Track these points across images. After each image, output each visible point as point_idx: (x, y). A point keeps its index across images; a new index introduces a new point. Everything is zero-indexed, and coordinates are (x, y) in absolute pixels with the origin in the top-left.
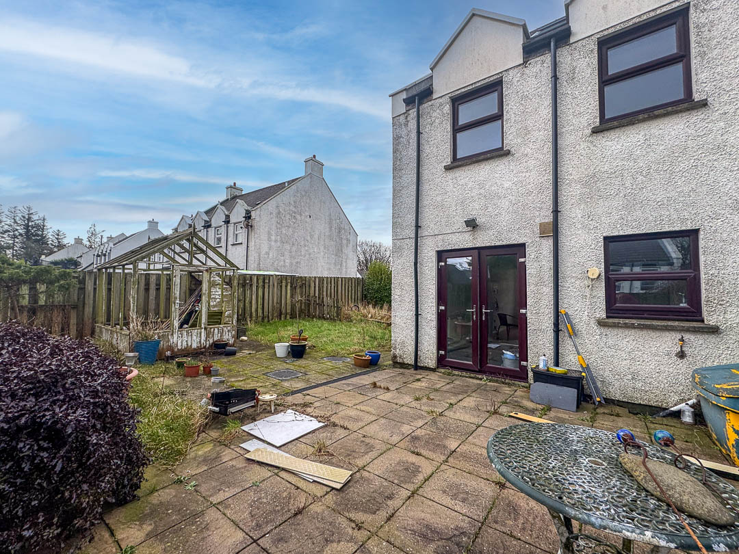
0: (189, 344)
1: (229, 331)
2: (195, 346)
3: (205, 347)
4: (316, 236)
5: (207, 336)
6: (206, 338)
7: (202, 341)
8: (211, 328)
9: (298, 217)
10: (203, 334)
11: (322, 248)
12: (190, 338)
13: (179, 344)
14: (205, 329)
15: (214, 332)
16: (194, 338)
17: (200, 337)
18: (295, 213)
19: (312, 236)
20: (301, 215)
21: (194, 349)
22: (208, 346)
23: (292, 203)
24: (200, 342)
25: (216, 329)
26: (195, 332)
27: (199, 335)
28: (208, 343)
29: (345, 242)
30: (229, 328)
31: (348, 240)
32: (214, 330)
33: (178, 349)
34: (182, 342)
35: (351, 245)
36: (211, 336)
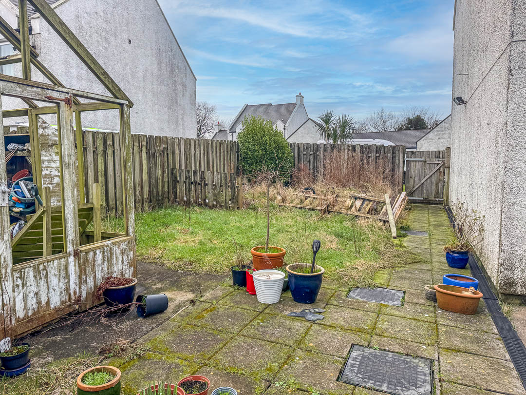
0: (44, 300)
1: (122, 252)
2: (56, 301)
3: (78, 300)
4: (140, 75)
5: (82, 273)
6: (80, 277)
7: (72, 286)
8: (87, 252)
9: (111, 39)
10: (72, 269)
11: (149, 95)
12: (43, 283)
13: (19, 306)
14: (77, 254)
15: (94, 261)
16: (54, 281)
17: (67, 276)
18: (107, 32)
19: (134, 75)
20: (115, 36)
21: (57, 310)
22: (84, 295)
23: (101, 13)
24: (67, 289)
25: (98, 252)
26: (53, 267)
27: (63, 273)
28: (84, 288)
29: (179, 88)
30: (122, 246)
31: (184, 86)
32: (95, 254)
33: (18, 320)
34: (25, 298)
35: (188, 94)
36: (89, 270)
